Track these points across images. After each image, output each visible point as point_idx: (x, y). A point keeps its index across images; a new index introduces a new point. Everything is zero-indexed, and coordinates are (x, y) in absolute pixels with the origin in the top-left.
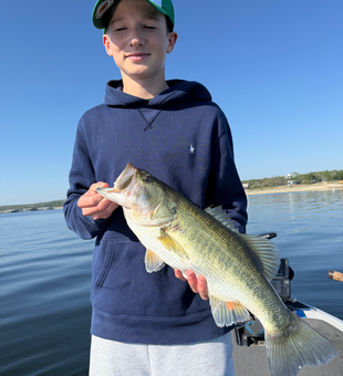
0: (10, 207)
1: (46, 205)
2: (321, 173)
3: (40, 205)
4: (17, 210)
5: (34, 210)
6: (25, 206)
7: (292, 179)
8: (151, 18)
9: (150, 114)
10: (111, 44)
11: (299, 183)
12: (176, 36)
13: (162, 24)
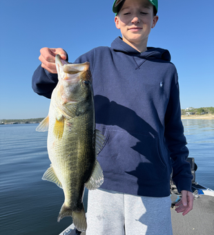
0: (12, 121)
1: (34, 120)
2: (208, 108)
3: (31, 120)
4: (17, 122)
5: (27, 123)
6: (22, 121)
7: (189, 111)
8: (146, 7)
9: (140, 61)
10: (120, 21)
11: (193, 114)
12: (157, 18)
13: (151, 11)
